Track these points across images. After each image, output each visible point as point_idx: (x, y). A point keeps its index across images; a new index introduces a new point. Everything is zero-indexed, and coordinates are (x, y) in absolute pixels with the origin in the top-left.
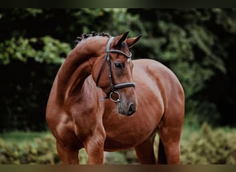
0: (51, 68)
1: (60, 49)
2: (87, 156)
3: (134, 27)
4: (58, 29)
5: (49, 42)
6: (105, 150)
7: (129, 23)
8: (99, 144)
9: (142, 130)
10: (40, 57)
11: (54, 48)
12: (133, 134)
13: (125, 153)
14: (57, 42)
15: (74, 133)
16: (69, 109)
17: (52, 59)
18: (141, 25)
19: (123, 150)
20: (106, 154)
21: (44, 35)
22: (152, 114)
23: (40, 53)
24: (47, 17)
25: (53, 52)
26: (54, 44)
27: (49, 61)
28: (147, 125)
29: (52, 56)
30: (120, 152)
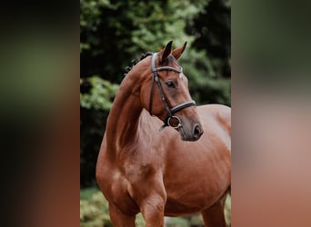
0: (100, 115)
1: (110, 92)
2: (144, 222)
3: (199, 65)
4: (109, 68)
5: (98, 83)
6: (165, 215)
7: (193, 61)
8: (158, 208)
9: (211, 190)
10: (87, 101)
11: (104, 91)
12: (201, 195)
13: (189, 219)
14: (107, 83)
15: (128, 194)
16: (123, 164)
17: (101, 105)
18: (208, 63)
19: (187, 215)
20: (166, 219)
21: (91, 76)
22: (223, 172)
23: (86, 97)
24: (95, 53)
25: (102, 95)
26: (104, 86)
27: (97, 107)
28: (217, 184)
29: (101, 100)
30: (184, 218)
